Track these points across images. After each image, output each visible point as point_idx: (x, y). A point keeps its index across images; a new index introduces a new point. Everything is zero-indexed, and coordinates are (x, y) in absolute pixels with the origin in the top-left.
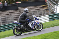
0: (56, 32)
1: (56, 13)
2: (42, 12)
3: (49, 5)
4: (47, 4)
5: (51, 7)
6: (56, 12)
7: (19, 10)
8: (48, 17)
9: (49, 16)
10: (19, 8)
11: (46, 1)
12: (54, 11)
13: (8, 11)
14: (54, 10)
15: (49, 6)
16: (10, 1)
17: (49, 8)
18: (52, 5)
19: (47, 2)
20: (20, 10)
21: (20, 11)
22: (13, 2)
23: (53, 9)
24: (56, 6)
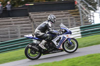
0: (92, 56)
1: (93, 24)
2: (69, 21)
3: (80, 9)
4: (77, 8)
5: (85, 13)
6: (92, 21)
7: (30, 17)
8: (79, 30)
9: (81, 28)
10: (30, 13)
11: (76, 3)
12: (90, 21)
13: (11, 18)
14: (89, 19)
15: (80, 12)
16: (15, 1)
17: (81, 15)
18: (85, 9)
19: (78, 4)
20: (32, 17)
21: (31, 20)
22: (20, 3)
23: (88, 17)
24: (92, 12)
